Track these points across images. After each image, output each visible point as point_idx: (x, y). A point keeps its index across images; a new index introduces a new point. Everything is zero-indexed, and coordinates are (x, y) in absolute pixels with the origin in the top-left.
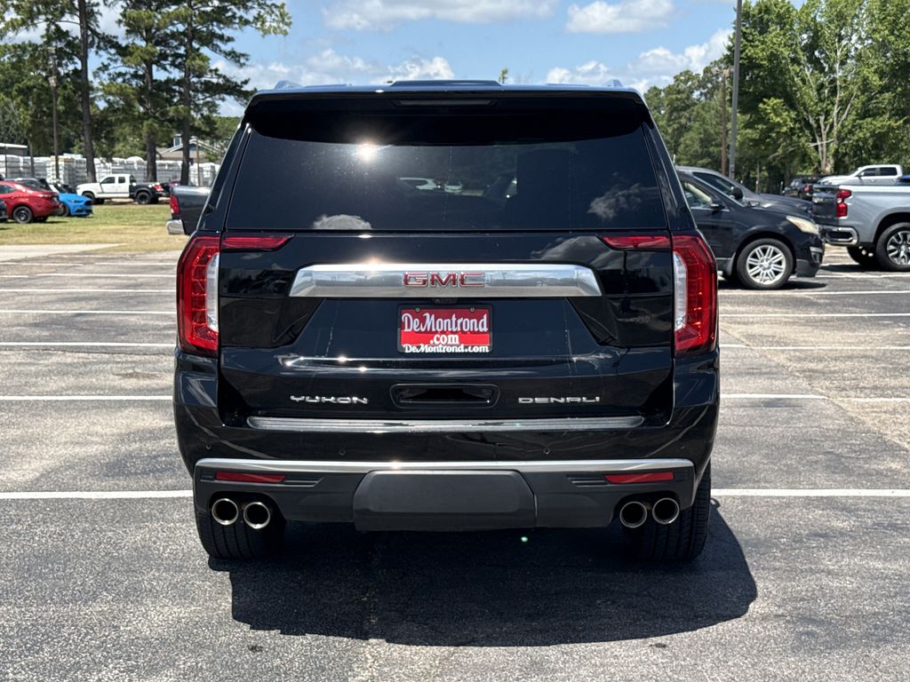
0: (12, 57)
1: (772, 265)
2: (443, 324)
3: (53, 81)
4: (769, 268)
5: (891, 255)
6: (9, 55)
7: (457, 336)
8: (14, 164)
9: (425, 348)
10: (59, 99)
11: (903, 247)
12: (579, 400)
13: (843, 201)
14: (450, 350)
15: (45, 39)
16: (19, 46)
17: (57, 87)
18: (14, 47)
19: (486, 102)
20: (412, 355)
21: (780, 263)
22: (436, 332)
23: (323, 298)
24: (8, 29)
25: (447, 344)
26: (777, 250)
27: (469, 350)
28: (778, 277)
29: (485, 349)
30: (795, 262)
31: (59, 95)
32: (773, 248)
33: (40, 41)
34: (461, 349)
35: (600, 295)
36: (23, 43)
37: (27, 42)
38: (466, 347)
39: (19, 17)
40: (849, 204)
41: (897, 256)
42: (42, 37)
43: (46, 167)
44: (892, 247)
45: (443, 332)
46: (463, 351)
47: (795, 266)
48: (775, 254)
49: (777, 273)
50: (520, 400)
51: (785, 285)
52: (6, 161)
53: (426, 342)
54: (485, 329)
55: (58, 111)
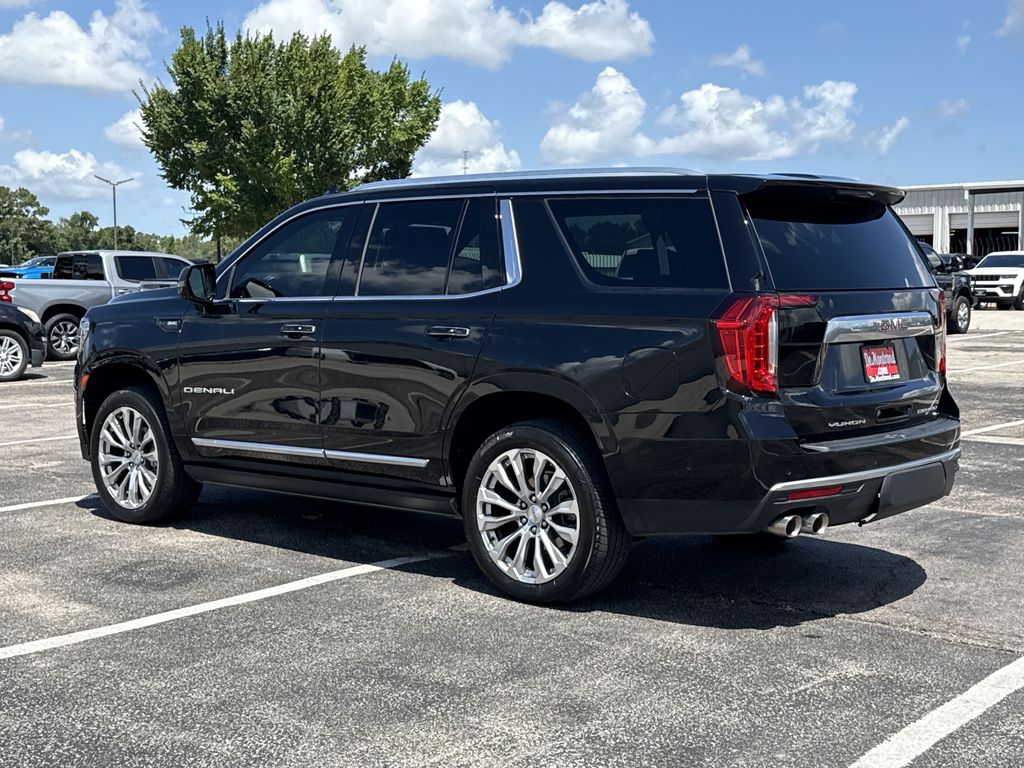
1: (10, 356)
4: (6, 359)
5: (54, 345)
11: (64, 337)
13: (6, 293)
21: (16, 354)
26: (14, 341)
28: (16, 368)
30: (30, 352)
32: (9, 339)
40: (12, 296)
41: (59, 346)
44: (55, 338)
47: (30, 356)
48: (11, 345)
49: (14, 364)
51: (21, 377)
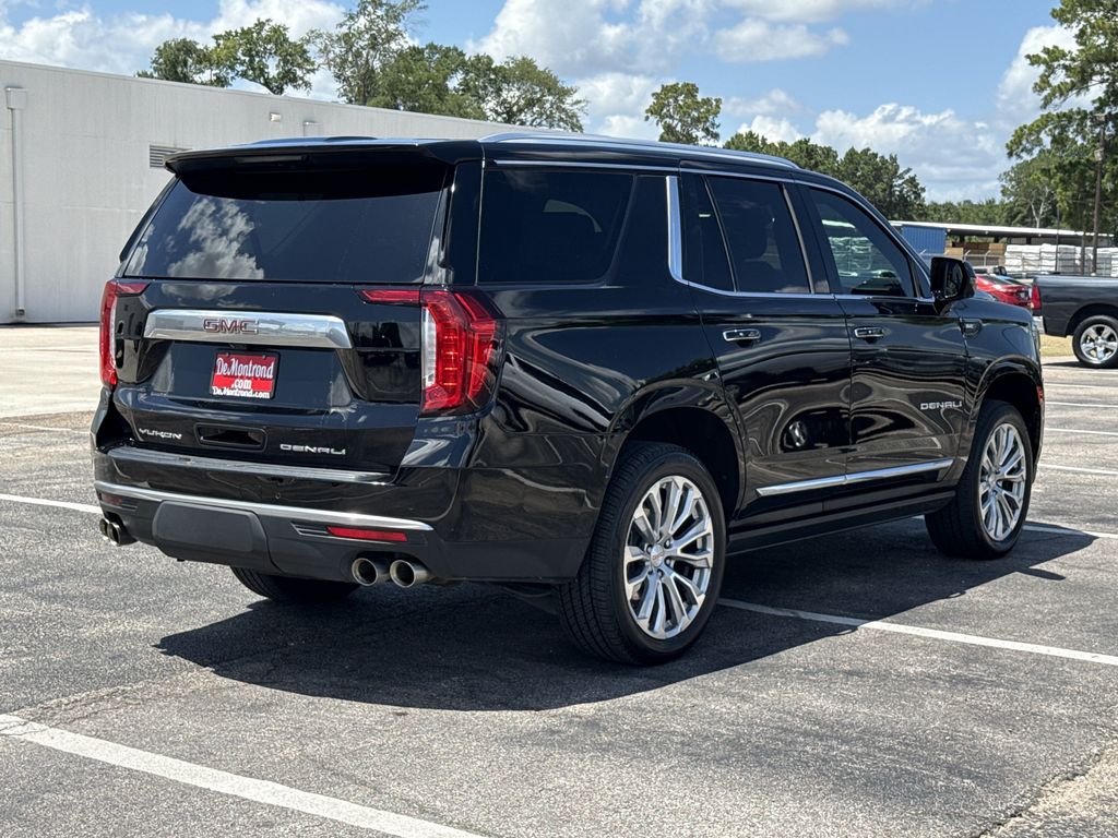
0: (1055, 128)
2: (244, 369)
3: (1099, 155)
6: (1051, 127)
7: (250, 382)
8: (1069, 256)
9: (227, 392)
10: (1106, 177)
12: (327, 450)
14: (243, 394)
15: (1097, 105)
16: (1065, 115)
17: (1103, 162)
18: (1058, 116)
19: (298, 158)
20: (218, 397)
22: (237, 377)
23: (171, 341)
24: (1054, 95)
25: (242, 389)
27: (256, 395)
29: (266, 395)
31: (1106, 172)
33: (1089, 108)
34: (250, 394)
35: (350, 347)
36: (1071, 111)
37: (1075, 109)
38: (254, 393)
39: (1068, 80)
42: (1094, 102)
43: (1111, 259)
45: (242, 377)
46: (251, 396)
50: (282, 446)
52: (1057, 253)
53: (229, 386)
54: (271, 376)
55: (1103, 191)
